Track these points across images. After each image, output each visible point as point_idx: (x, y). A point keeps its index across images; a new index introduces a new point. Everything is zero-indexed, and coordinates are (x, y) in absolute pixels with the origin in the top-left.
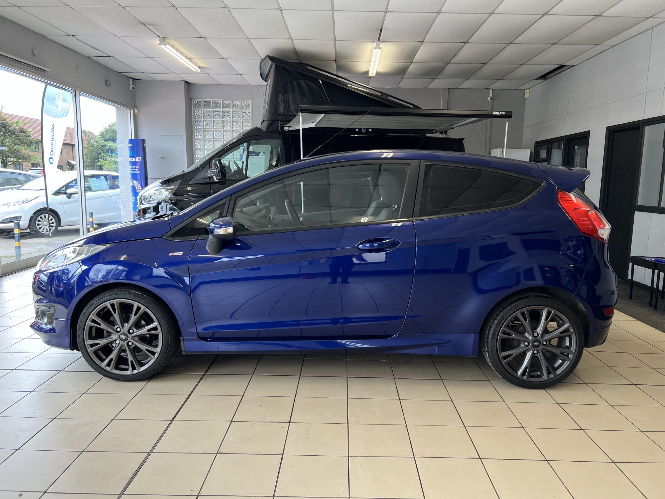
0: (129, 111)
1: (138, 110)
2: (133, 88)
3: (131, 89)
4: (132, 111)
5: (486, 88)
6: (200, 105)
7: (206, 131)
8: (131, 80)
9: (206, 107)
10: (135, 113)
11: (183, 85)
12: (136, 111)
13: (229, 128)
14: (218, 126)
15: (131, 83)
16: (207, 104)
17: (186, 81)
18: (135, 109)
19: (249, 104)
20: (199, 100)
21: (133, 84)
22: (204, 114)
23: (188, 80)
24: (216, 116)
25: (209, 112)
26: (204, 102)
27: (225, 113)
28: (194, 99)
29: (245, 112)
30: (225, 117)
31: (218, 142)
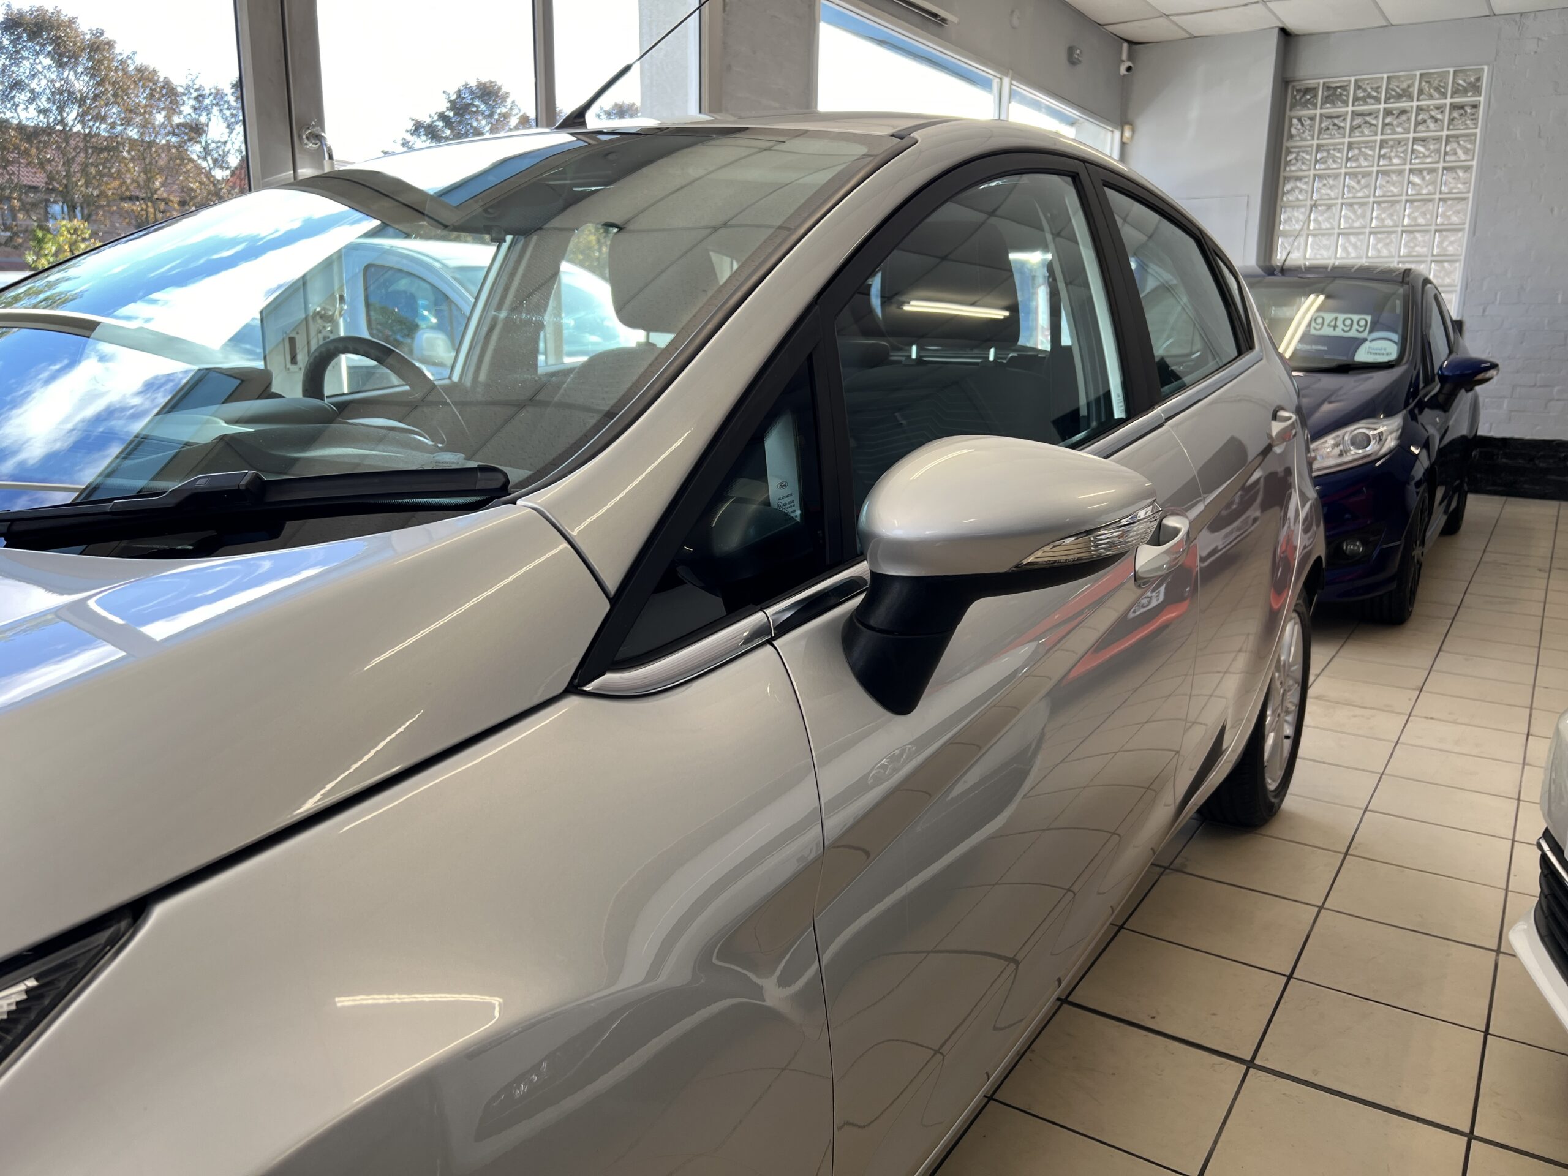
0: (1110, 134)
1: (1133, 131)
2: (1129, 69)
3: (1123, 71)
4: (1117, 134)
6: (1314, 96)
7: (1321, 177)
8: (1125, 45)
9: (1333, 103)
10: (1125, 140)
11: (1272, 42)
12: (1127, 134)
13: (1396, 161)
14: (1362, 159)
15: (1124, 56)
16: (1334, 94)
17: (1284, 32)
18: (1127, 127)
19: (1478, 79)
20: (1311, 83)
21: (1131, 57)
22: (1323, 125)
23: (1292, 25)
24: (1360, 130)
25: (1338, 117)
26: (1327, 87)
27: (1393, 114)
28: (1294, 84)
29: (1461, 107)
30: (1391, 129)
31: (1356, 207)
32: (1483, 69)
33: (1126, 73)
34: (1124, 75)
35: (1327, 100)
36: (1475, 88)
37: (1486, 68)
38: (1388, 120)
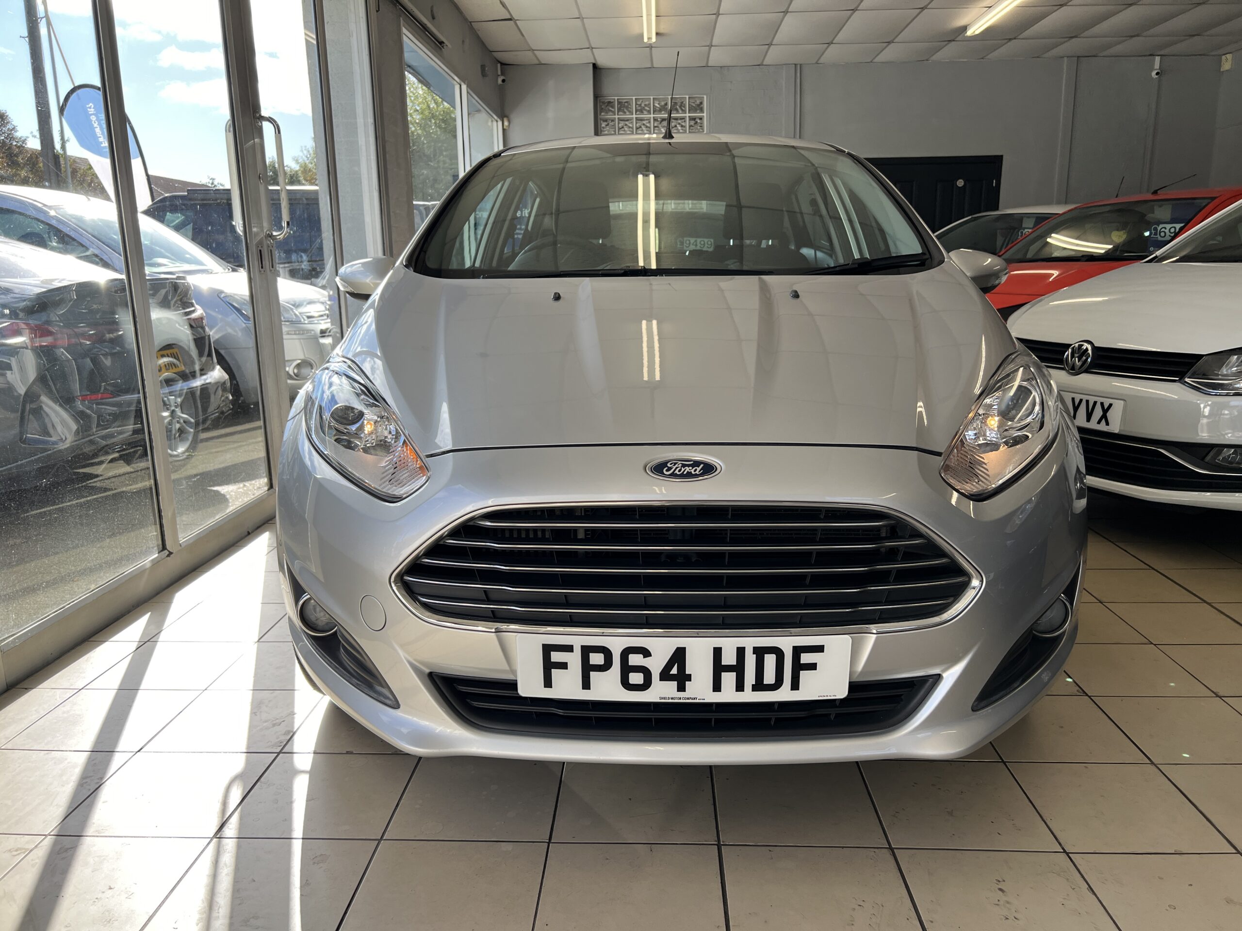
0: (495, 123)
1: (509, 122)
2: (503, 81)
3: (500, 81)
4: (500, 123)
5: (1149, 54)
6: (613, 107)
8: (499, 65)
9: (624, 112)
10: (505, 127)
11: (589, 72)
12: (506, 123)
15: (499, 73)
16: (623, 106)
17: (595, 66)
18: (505, 119)
19: (701, 103)
20: (610, 98)
21: (503, 74)
22: (620, 125)
23: (603, 60)
24: (641, 129)
25: (628, 120)
26: (619, 102)
27: (658, 121)
28: (601, 98)
29: (695, 119)
30: (658, 130)
32: (703, 97)
33: (501, 83)
34: (501, 85)
35: (620, 110)
36: (699, 108)
37: (705, 97)
38: (656, 124)
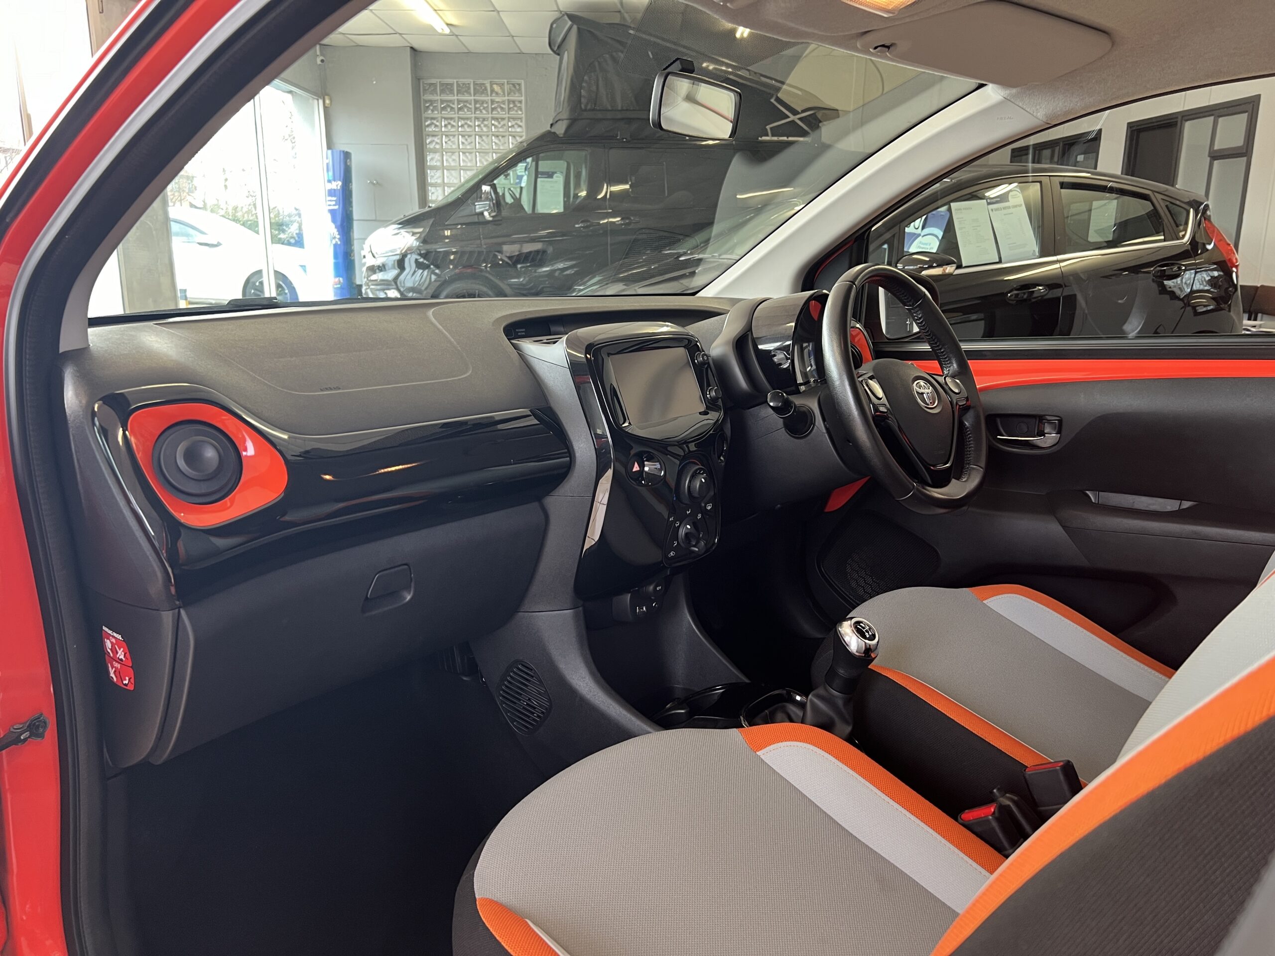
0: (316, 101)
1: (331, 100)
2: (322, 61)
3: (319, 62)
4: (321, 102)
6: (435, 89)
7: (445, 136)
8: (318, 46)
9: (446, 93)
10: (326, 105)
11: (407, 55)
12: (327, 102)
13: (485, 129)
14: (466, 127)
15: (318, 53)
16: (447, 88)
17: (412, 48)
18: (326, 97)
19: (519, 87)
20: (432, 80)
21: (322, 54)
22: (443, 106)
23: (416, 46)
24: (462, 110)
25: (450, 101)
26: (442, 84)
27: (479, 103)
28: (423, 79)
29: (514, 102)
30: (479, 111)
31: (467, 154)
33: (320, 63)
34: (320, 64)
35: (443, 91)
36: (518, 91)
37: (522, 81)
38: (477, 106)
